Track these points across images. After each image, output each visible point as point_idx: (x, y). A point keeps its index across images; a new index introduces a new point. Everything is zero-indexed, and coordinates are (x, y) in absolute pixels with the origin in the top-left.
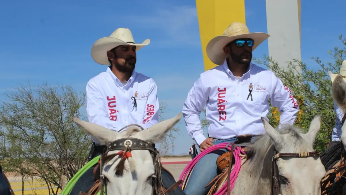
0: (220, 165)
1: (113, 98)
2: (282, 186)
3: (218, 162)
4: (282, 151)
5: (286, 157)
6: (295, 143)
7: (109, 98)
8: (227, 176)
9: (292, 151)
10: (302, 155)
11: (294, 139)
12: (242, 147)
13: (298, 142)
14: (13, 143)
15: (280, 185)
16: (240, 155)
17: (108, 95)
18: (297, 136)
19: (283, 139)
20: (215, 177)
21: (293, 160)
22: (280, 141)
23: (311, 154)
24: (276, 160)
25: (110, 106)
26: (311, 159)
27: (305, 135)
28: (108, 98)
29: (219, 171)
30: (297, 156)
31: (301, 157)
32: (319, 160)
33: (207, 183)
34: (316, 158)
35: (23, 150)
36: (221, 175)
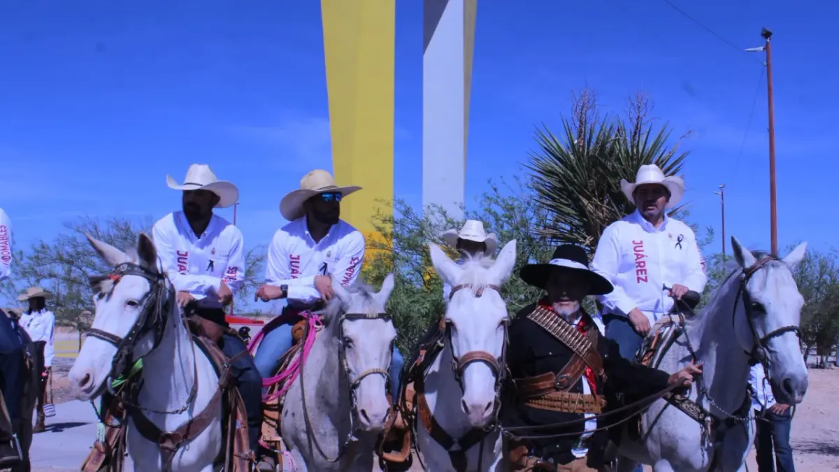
0: (296, 335)
1: (184, 253)
2: (347, 349)
3: (294, 332)
4: (349, 312)
5: (353, 317)
6: (363, 303)
7: (180, 253)
8: (300, 349)
9: (359, 311)
10: (370, 316)
11: (362, 299)
12: (319, 315)
13: (367, 301)
14: (70, 288)
15: (344, 349)
16: (315, 326)
17: (178, 249)
18: (366, 295)
19: (350, 299)
20: (289, 348)
21: (360, 322)
22: (347, 300)
23: (381, 316)
24: (342, 321)
25: (179, 261)
26: (381, 321)
27: (377, 294)
28: (178, 252)
29: (294, 342)
30: (364, 317)
31: (368, 318)
32: (390, 323)
33: (278, 356)
34: (386, 320)
35: (82, 298)
36: (296, 347)
